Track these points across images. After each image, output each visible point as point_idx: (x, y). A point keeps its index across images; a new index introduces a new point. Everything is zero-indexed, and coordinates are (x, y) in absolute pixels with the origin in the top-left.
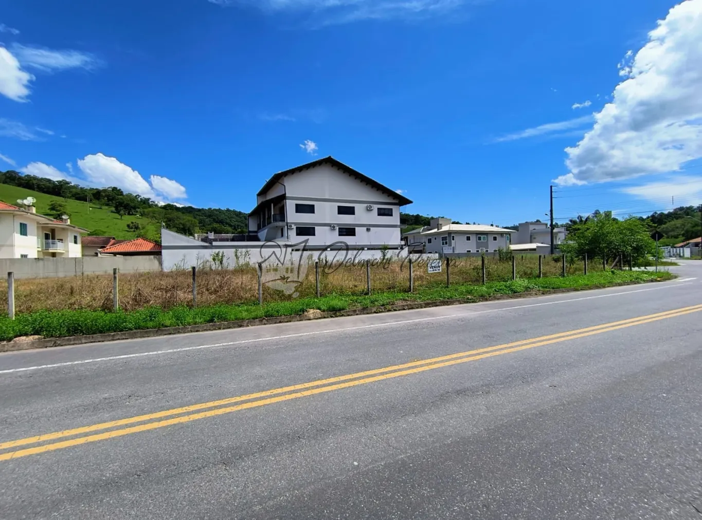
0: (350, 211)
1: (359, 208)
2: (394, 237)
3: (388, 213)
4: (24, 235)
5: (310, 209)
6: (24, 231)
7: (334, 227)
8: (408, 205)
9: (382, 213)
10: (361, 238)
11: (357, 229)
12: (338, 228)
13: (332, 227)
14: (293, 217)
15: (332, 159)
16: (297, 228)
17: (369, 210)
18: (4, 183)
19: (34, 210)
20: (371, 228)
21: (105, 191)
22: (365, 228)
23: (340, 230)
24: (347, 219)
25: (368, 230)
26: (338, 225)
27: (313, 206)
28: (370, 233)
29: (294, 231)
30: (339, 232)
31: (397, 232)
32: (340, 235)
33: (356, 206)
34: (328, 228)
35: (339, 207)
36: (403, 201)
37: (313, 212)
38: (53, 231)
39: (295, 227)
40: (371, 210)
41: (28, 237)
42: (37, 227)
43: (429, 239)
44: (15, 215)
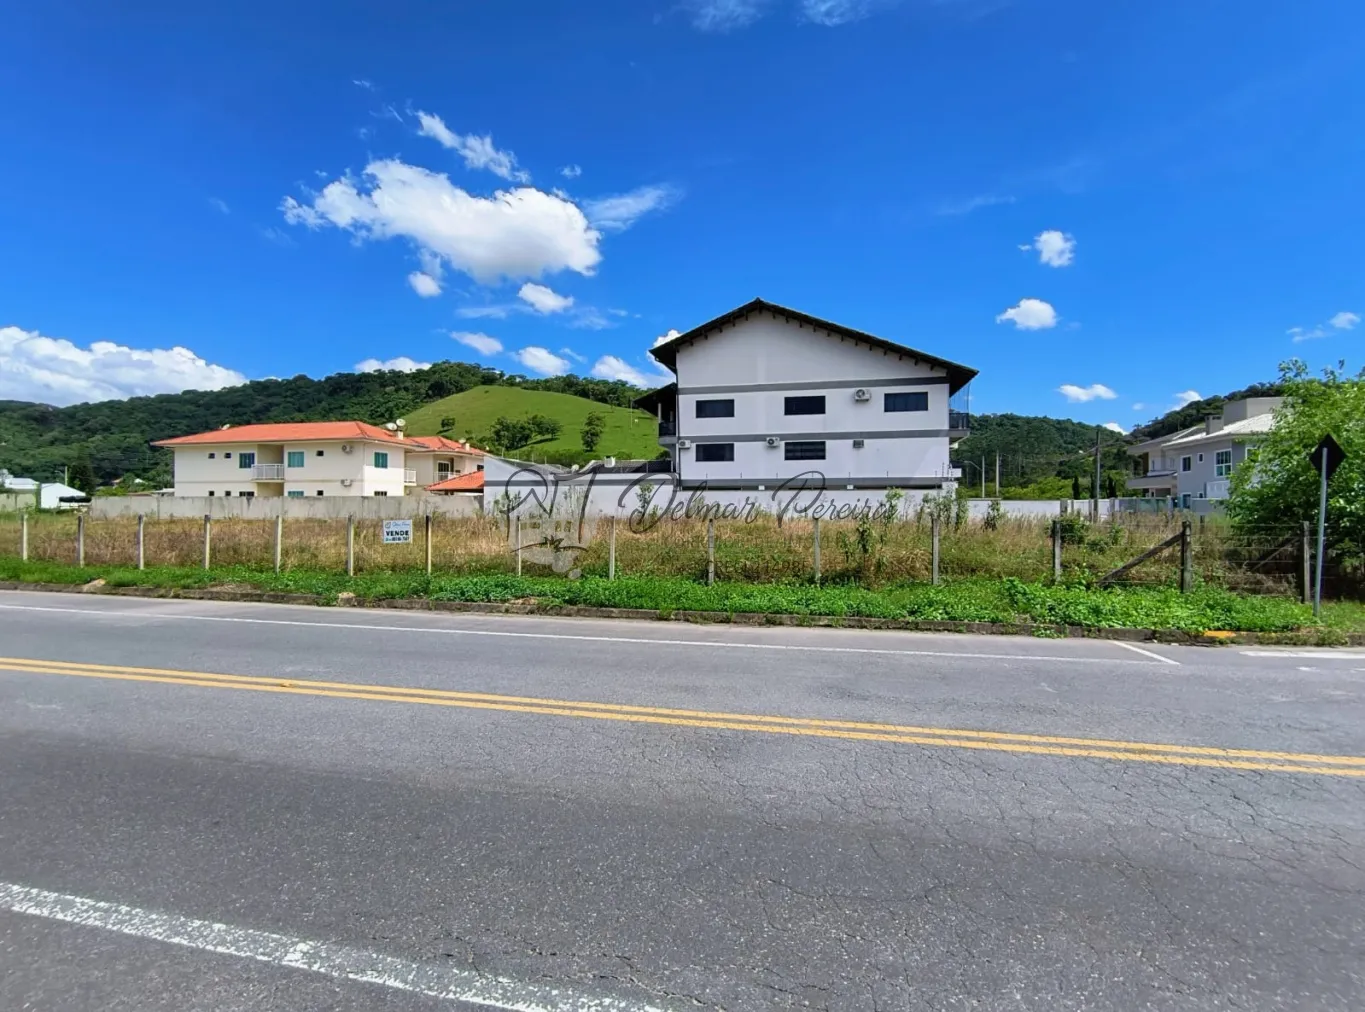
0: (816, 406)
1: (834, 399)
2: (934, 459)
3: (918, 403)
4: (383, 467)
5: (726, 409)
6: (381, 461)
7: (771, 442)
9: (893, 403)
10: (840, 461)
11: (829, 444)
12: (783, 443)
14: (690, 424)
15: (761, 302)
16: (697, 446)
17: (861, 400)
18: (562, 392)
20: (866, 441)
22: (851, 442)
23: (791, 448)
24: (805, 425)
25: (858, 445)
26: (782, 437)
27: (731, 403)
28: (862, 451)
29: (693, 453)
30: (787, 451)
32: (787, 458)
33: (829, 394)
34: (760, 445)
35: (788, 400)
36: (957, 378)
37: (731, 414)
38: (452, 460)
39: (694, 445)
40: (867, 400)
41: (389, 470)
42: (406, 457)
43: (1185, 459)
44: (365, 444)
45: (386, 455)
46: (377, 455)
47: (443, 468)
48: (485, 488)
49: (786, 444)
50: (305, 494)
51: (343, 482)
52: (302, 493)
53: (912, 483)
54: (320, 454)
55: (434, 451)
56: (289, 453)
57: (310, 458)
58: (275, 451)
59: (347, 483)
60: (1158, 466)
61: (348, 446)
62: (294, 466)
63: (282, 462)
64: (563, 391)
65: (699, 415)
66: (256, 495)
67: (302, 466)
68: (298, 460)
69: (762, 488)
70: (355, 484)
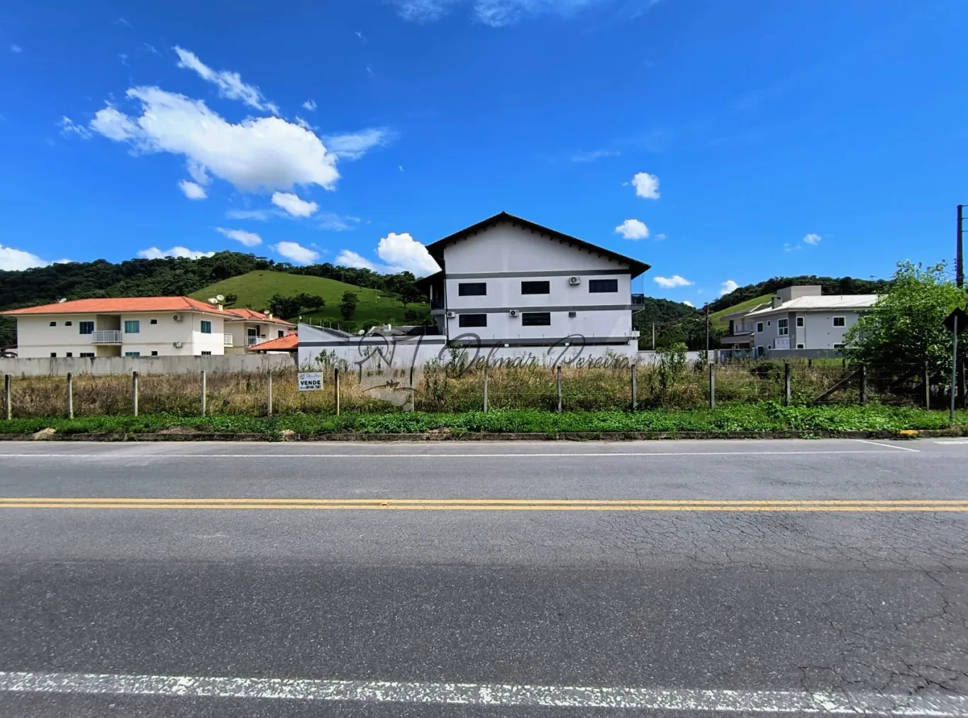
0: (543, 288)
1: (556, 283)
2: (621, 325)
3: (611, 287)
4: (207, 332)
5: (480, 289)
6: (206, 328)
7: (513, 313)
8: (646, 272)
9: (595, 287)
10: (560, 326)
11: (552, 314)
12: (521, 314)
13: (512, 313)
14: (455, 301)
15: (506, 215)
16: (460, 316)
17: (573, 284)
19: (221, 308)
20: (577, 313)
21: (398, 276)
22: (567, 313)
23: (526, 317)
24: (536, 301)
25: (572, 315)
26: (520, 309)
27: (484, 285)
28: (575, 319)
29: (457, 321)
30: (523, 319)
31: (627, 316)
32: (524, 324)
33: (552, 280)
34: (505, 315)
35: (523, 284)
36: (636, 269)
37: (484, 293)
38: (258, 327)
39: (458, 315)
40: (578, 284)
41: (212, 335)
42: (225, 324)
43: (759, 324)
44: (193, 314)
45: (210, 323)
46: (202, 322)
47: (251, 333)
48: (299, 348)
49: (523, 314)
50: (141, 355)
51: (175, 344)
52: (138, 353)
53: (608, 341)
54: (154, 322)
55: (246, 320)
56: (126, 322)
57: (145, 326)
58: (113, 321)
59: (179, 345)
60: (740, 328)
61: (178, 316)
62: (130, 332)
63: (119, 329)
64: (321, 275)
65: (461, 294)
66: (95, 355)
67: (138, 331)
68: (133, 328)
69: (507, 345)
70: (185, 346)
